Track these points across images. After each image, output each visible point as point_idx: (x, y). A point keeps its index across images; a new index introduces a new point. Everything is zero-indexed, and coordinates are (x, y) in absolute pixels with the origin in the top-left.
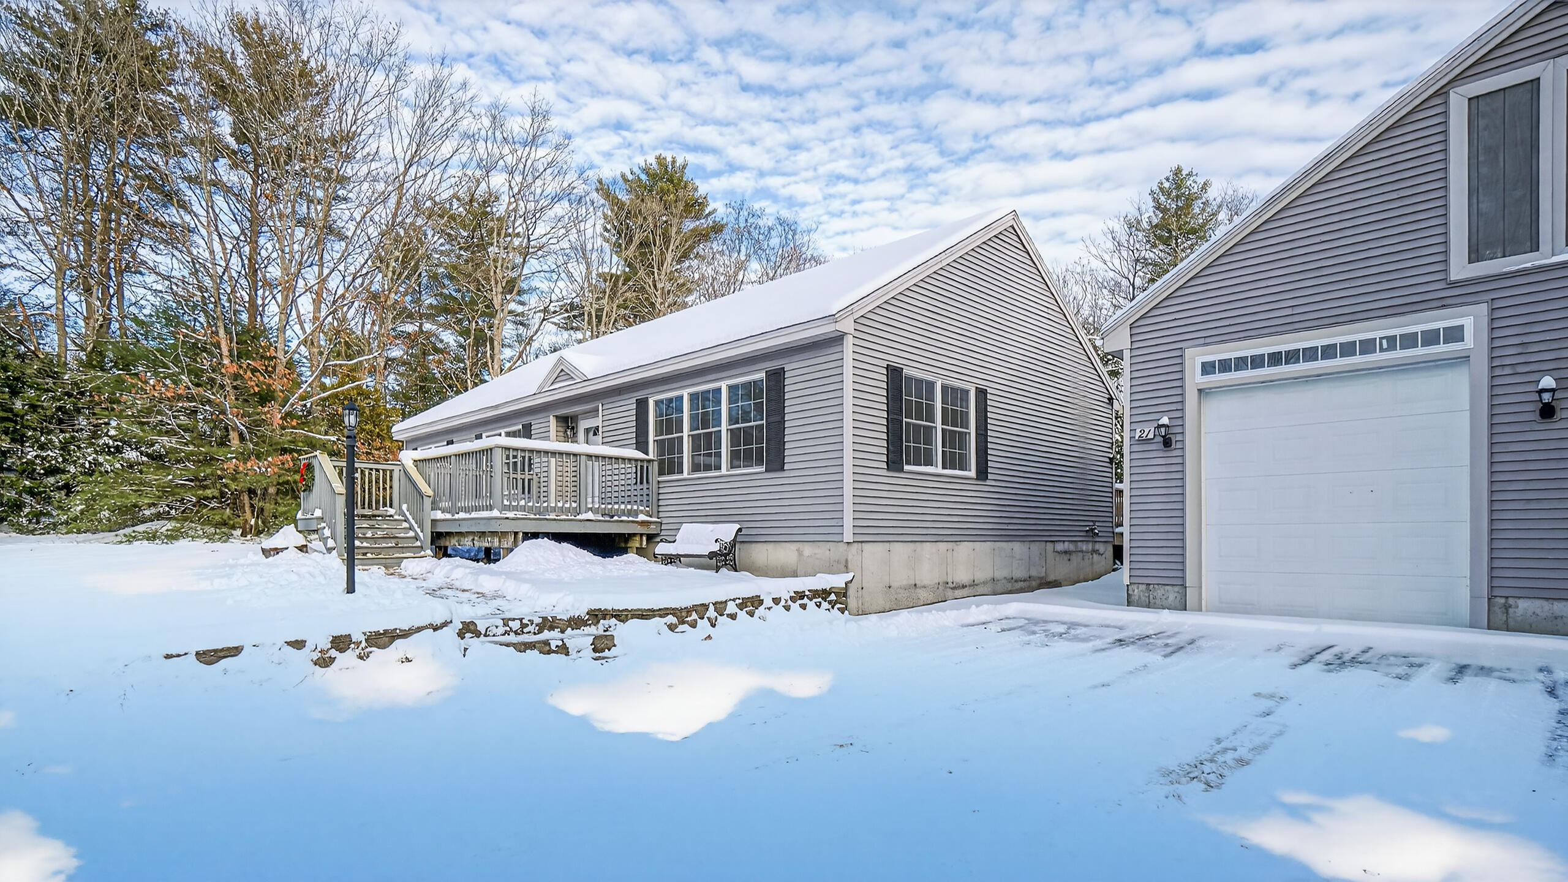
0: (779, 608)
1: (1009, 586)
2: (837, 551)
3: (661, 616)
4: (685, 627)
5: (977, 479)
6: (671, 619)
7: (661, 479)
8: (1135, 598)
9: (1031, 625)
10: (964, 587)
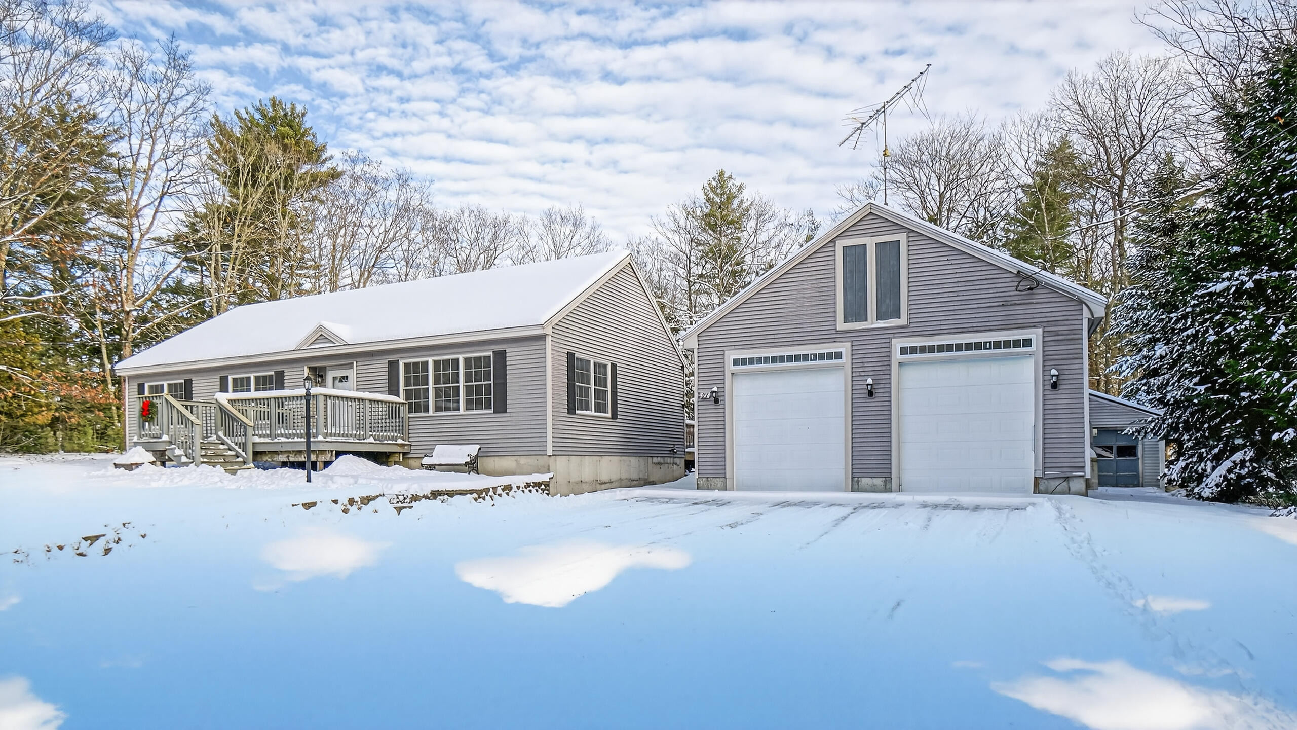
0: (520, 492)
1: (629, 484)
2: (542, 461)
3: (470, 494)
4: (481, 500)
5: (612, 418)
6: (475, 495)
7: (411, 415)
8: (701, 485)
9: (650, 499)
10: (606, 483)
